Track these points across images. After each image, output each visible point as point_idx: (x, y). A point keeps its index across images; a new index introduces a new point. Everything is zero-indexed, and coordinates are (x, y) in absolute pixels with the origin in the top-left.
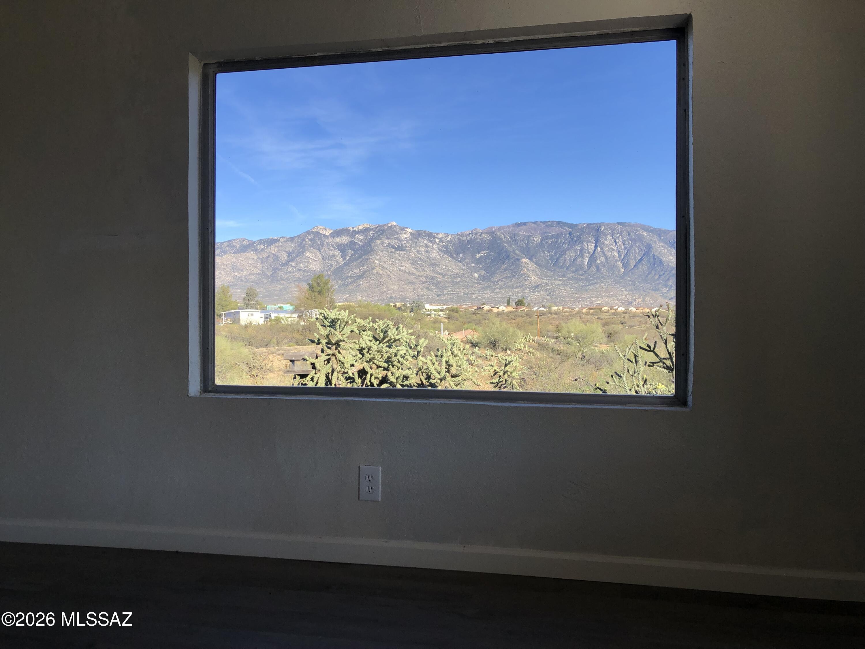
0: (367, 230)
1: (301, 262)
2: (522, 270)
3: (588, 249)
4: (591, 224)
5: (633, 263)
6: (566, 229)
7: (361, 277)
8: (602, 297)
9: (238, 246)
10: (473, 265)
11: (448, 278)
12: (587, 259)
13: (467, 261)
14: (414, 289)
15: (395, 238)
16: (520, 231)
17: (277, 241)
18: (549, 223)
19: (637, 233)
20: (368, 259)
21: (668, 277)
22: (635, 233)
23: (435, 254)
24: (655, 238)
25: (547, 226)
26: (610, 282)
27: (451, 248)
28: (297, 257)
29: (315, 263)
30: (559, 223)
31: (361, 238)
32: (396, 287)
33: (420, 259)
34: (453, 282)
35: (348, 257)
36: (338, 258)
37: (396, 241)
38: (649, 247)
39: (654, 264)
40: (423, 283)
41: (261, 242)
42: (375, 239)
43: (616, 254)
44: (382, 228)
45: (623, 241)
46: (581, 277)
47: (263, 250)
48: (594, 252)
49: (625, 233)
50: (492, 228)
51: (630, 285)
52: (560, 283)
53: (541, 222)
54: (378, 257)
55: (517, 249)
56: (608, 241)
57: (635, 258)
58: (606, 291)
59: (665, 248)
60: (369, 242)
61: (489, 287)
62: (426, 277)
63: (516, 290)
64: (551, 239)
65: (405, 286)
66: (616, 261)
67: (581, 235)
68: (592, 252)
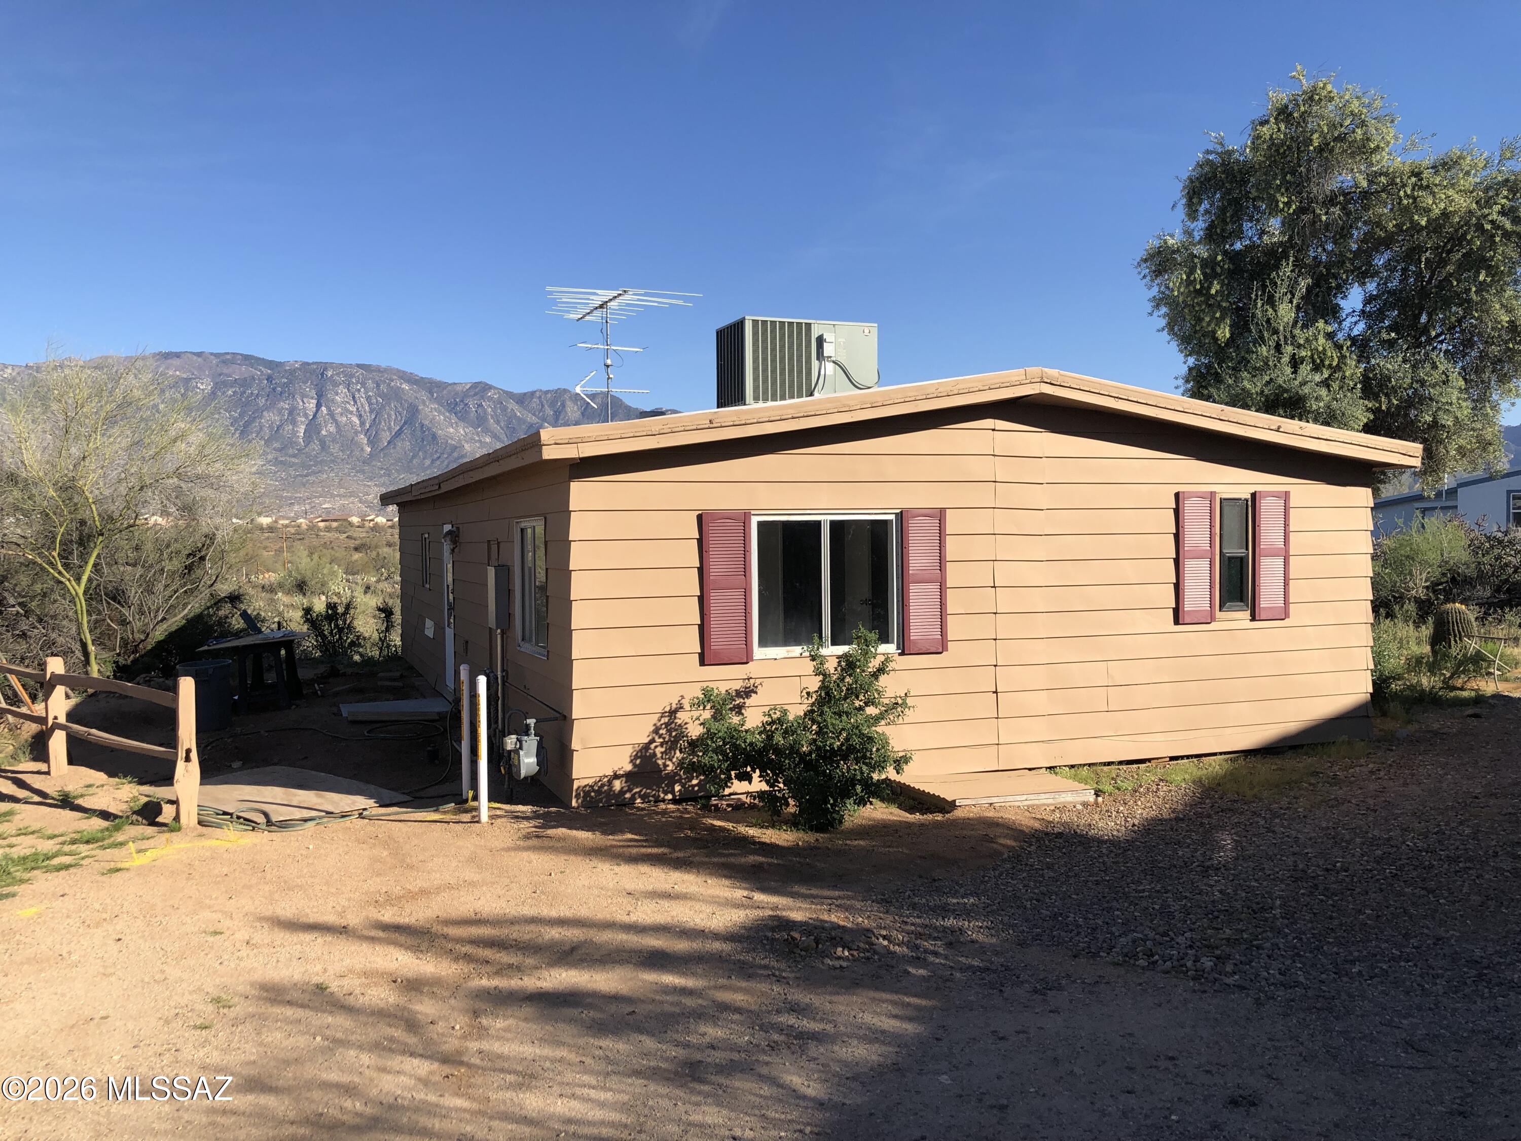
3: (305, 409)
4: (308, 364)
5: (386, 436)
6: (260, 370)
8: (333, 496)
12: (303, 427)
16: (168, 369)
18: (228, 357)
19: (392, 384)
21: (446, 463)
22: (389, 384)
24: (424, 395)
25: (224, 362)
26: (346, 470)
30: (246, 358)
38: (413, 411)
39: (423, 440)
43: (356, 420)
45: (368, 398)
46: (293, 460)
48: (315, 416)
49: (370, 384)
50: (107, 358)
51: (381, 476)
53: (212, 354)
56: (340, 395)
57: (390, 429)
58: (340, 486)
59: (440, 412)
64: (232, 387)
66: (356, 433)
67: (290, 382)
68: (311, 414)
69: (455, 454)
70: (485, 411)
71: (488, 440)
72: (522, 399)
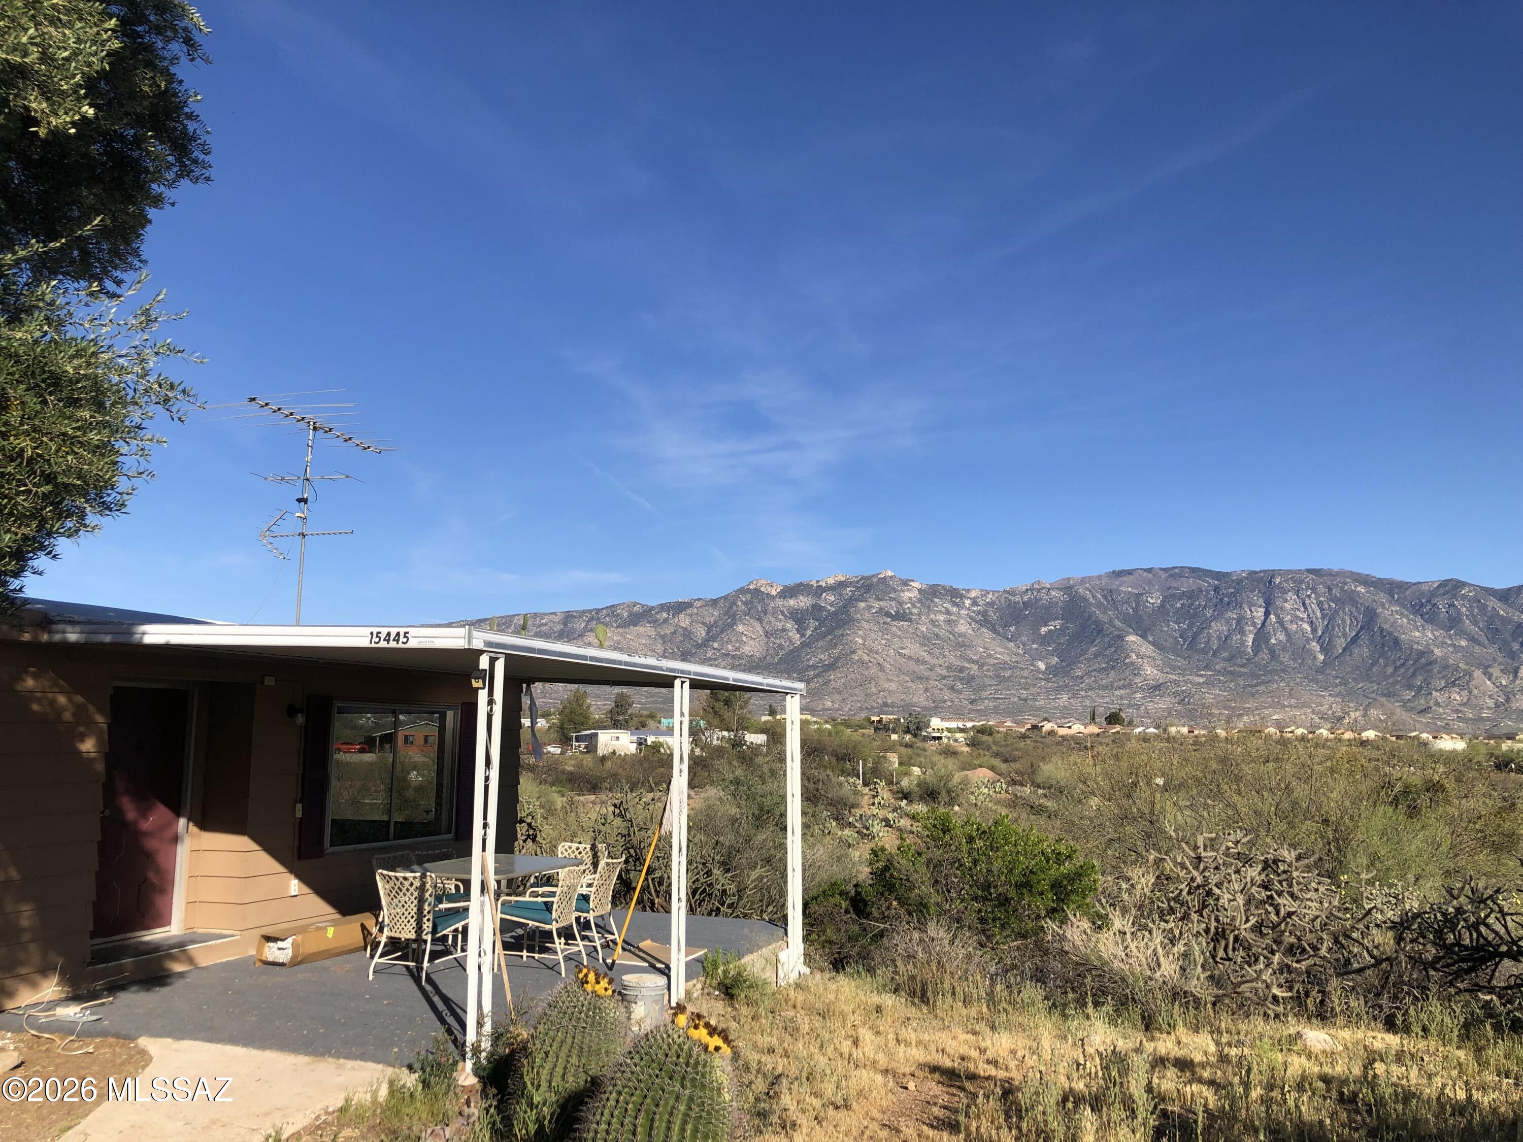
0: (841, 585)
1: (729, 641)
2: (1128, 656)
3: (1253, 618)
4: (1255, 572)
5: (1340, 643)
6: (1207, 582)
7: (832, 667)
8: (1284, 707)
9: (625, 615)
10: (1035, 646)
11: (989, 670)
12: (1252, 636)
13: (1024, 639)
14: (926, 690)
15: (891, 599)
16: (1120, 585)
17: (689, 605)
18: (1176, 571)
19: (1346, 587)
20: (843, 635)
21: (1412, 670)
22: (1342, 588)
23: (963, 627)
24: (1382, 597)
25: (1172, 576)
26: (1298, 680)
27: (993, 615)
28: (722, 632)
29: (752, 643)
30: (1194, 570)
31: (832, 598)
32: (893, 686)
33: (937, 635)
34: (998, 676)
35: (809, 633)
36: (791, 634)
37: (893, 604)
38: (1371, 614)
39: (1383, 645)
40: (944, 678)
41: (663, 607)
42: (856, 600)
43: (1306, 627)
44: (868, 582)
45: (1320, 604)
46: (1242, 670)
47: (666, 621)
48: (1263, 624)
49: (1321, 589)
50: (1069, 579)
51: (1337, 686)
52: (1201, 680)
53: (1160, 569)
54: (860, 632)
55: (1117, 618)
56: (1290, 602)
57: (1345, 634)
58: (1291, 696)
59: (1402, 615)
60: (845, 606)
61: (1066, 686)
62: (949, 668)
63: (1116, 693)
64: (1180, 599)
65: (910, 684)
66: (1308, 640)
67: (1237, 591)
68: (1259, 623)
69: (1423, 661)
70: (1459, 612)
71: (1463, 643)
72: (1505, 596)
